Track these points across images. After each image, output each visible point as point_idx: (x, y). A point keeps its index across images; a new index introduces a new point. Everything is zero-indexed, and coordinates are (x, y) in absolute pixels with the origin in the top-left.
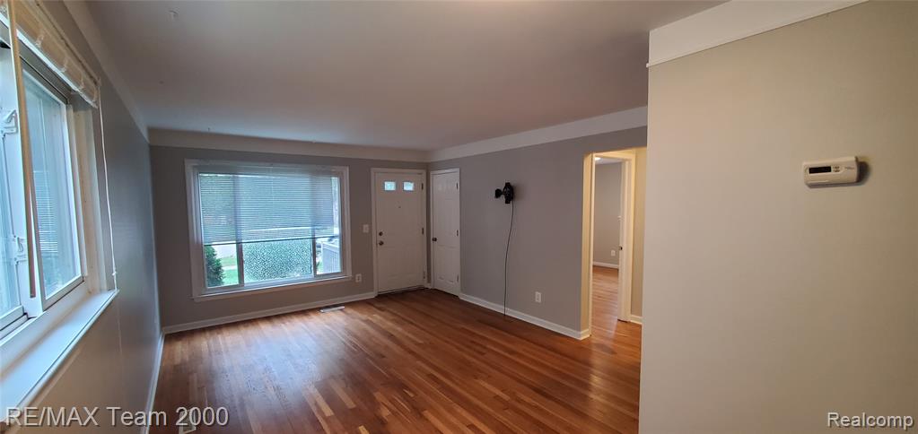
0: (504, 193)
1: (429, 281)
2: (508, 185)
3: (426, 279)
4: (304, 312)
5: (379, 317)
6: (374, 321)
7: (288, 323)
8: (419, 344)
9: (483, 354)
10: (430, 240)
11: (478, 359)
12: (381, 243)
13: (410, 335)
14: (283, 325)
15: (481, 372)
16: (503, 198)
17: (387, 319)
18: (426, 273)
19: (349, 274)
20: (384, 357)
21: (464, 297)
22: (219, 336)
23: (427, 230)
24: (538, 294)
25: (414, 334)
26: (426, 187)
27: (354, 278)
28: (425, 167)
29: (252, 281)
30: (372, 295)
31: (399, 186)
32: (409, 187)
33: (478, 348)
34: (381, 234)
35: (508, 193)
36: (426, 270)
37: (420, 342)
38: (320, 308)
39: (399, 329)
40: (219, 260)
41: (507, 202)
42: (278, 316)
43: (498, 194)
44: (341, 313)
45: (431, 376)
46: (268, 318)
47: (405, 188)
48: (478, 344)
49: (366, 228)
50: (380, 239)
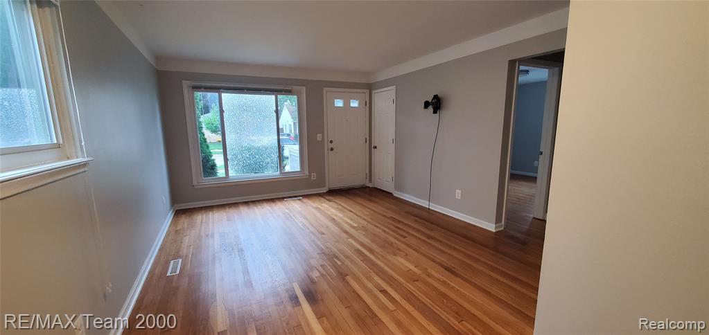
0: (432, 103)
1: (370, 181)
2: (436, 97)
3: (368, 179)
4: (272, 200)
5: (327, 206)
6: (322, 208)
7: (259, 207)
8: (353, 227)
9: (405, 237)
10: (372, 148)
11: (400, 241)
12: (332, 149)
13: (349, 221)
14: (255, 208)
15: (400, 251)
16: (431, 109)
17: (333, 208)
18: (368, 175)
19: (307, 173)
20: (324, 234)
21: (397, 194)
22: (211, 213)
23: (370, 139)
24: (458, 191)
25: (351, 220)
26: (369, 104)
27: (310, 176)
28: (369, 88)
29: (234, 175)
30: (325, 190)
31: (347, 103)
32: (354, 104)
33: (402, 232)
34: (331, 142)
35: (436, 104)
36: (368, 172)
37: (355, 225)
38: (283, 198)
39: (340, 215)
40: (213, 160)
41: (435, 112)
42: (254, 202)
43: (427, 105)
44: (299, 202)
45: (358, 251)
46: (246, 203)
47: (351, 105)
48: (402, 230)
49: (319, 137)
50: (331, 146)
